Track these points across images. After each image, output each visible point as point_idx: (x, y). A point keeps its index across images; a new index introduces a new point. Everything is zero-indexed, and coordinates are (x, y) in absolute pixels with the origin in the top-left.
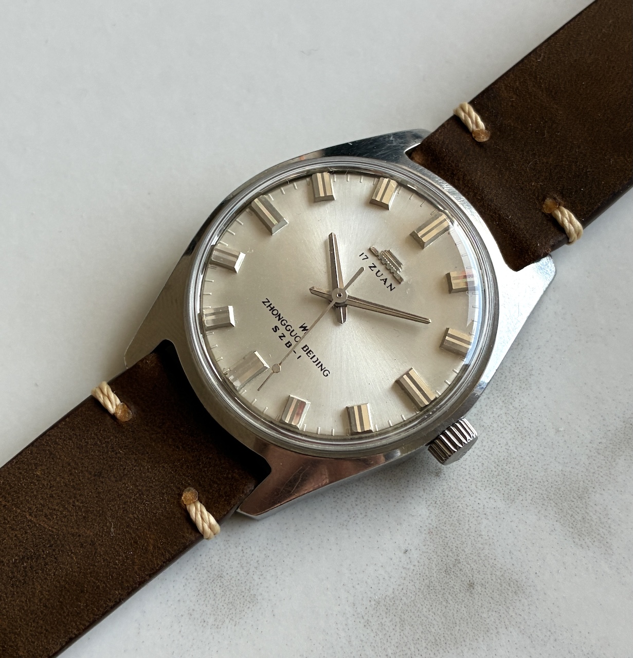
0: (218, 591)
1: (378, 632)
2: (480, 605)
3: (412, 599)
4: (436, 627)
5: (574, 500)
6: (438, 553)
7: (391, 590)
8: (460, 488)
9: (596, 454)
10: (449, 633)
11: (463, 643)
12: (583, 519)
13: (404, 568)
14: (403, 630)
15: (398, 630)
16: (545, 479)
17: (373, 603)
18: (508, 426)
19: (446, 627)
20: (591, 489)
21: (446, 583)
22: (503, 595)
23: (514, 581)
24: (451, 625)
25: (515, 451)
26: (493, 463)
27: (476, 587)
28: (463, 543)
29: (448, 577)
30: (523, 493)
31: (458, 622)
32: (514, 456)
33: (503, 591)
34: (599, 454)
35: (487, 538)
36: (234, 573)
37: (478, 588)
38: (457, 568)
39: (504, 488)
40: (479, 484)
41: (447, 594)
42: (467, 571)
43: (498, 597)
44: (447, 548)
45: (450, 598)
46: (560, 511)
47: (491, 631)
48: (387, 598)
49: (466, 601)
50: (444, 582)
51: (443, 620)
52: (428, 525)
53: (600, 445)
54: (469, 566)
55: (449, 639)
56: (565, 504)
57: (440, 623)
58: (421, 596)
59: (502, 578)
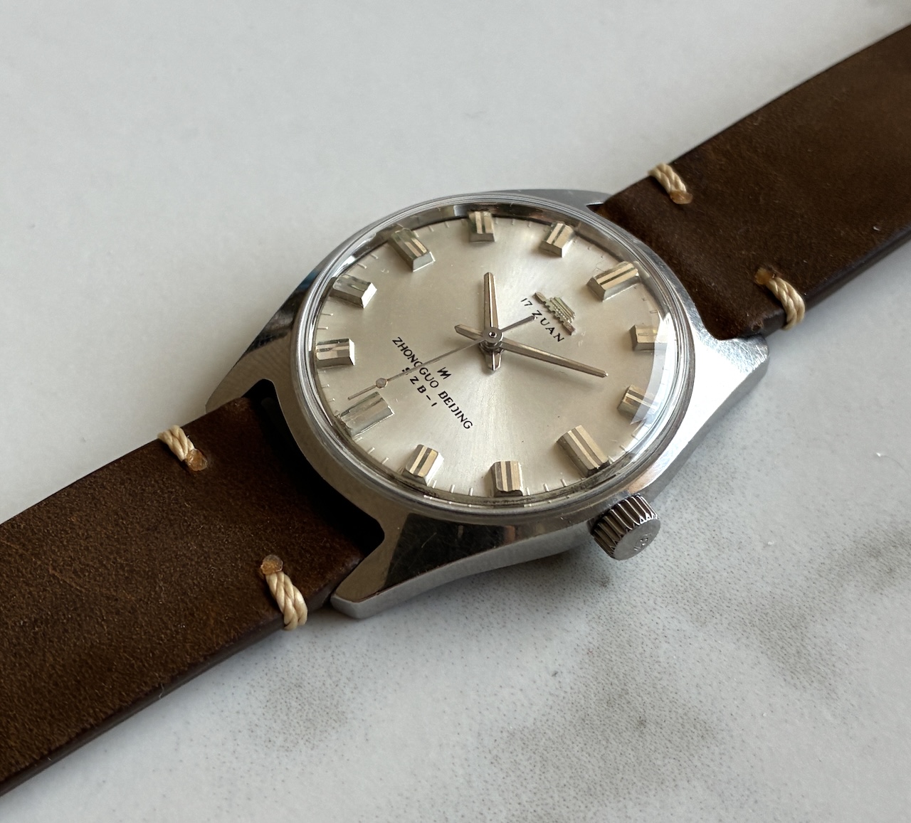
0: (294, 704)
1: (511, 773)
2: (653, 748)
3: (561, 734)
4: (591, 772)
5: (786, 629)
6: (600, 680)
7: (531, 720)
8: (633, 603)
9: (817, 576)
10: (608, 781)
11: (627, 796)
12: (798, 652)
13: (551, 694)
14: (544, 773)
15: (538, 772)
16: (747, 601)
17: (505, 734)
18: (700, 534)
19: (604, 772)
20: (809, 618)
21: (608, 717)
22: (685, 738)
23: (701, 722)
24: (612, 771)
25: (709, 564)
26: (679, 576)
27: (648, 726)
28: (633, 669)
29: (611, 709)
30: (718, 616)
31: (621, 767)
32: (708, 570)
33: (687, 734)
34: (821, 576)
35: (667, 666)
36: (318, 683)
37: (653, 727)
38: (624, 701)
39: (694, 608)
40: (659, 600)
41: (608, 731)
42: (638, 705)
43: (679, 740)
44: (612, 675)
45: (612, 736)
46: (767, 641)
47: (667, 784)
48: (526, 730)
49: (634, 741)
50: (605, 716)
51: (602, 764)
52: (587, 644)
53: (823, 566)
54: (640, 699)
55: (607, 788)
56: (774, 633)
57: (597, 769)
58: (573, 731)
59: (685, 717)
